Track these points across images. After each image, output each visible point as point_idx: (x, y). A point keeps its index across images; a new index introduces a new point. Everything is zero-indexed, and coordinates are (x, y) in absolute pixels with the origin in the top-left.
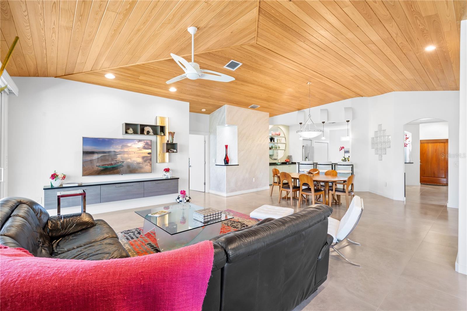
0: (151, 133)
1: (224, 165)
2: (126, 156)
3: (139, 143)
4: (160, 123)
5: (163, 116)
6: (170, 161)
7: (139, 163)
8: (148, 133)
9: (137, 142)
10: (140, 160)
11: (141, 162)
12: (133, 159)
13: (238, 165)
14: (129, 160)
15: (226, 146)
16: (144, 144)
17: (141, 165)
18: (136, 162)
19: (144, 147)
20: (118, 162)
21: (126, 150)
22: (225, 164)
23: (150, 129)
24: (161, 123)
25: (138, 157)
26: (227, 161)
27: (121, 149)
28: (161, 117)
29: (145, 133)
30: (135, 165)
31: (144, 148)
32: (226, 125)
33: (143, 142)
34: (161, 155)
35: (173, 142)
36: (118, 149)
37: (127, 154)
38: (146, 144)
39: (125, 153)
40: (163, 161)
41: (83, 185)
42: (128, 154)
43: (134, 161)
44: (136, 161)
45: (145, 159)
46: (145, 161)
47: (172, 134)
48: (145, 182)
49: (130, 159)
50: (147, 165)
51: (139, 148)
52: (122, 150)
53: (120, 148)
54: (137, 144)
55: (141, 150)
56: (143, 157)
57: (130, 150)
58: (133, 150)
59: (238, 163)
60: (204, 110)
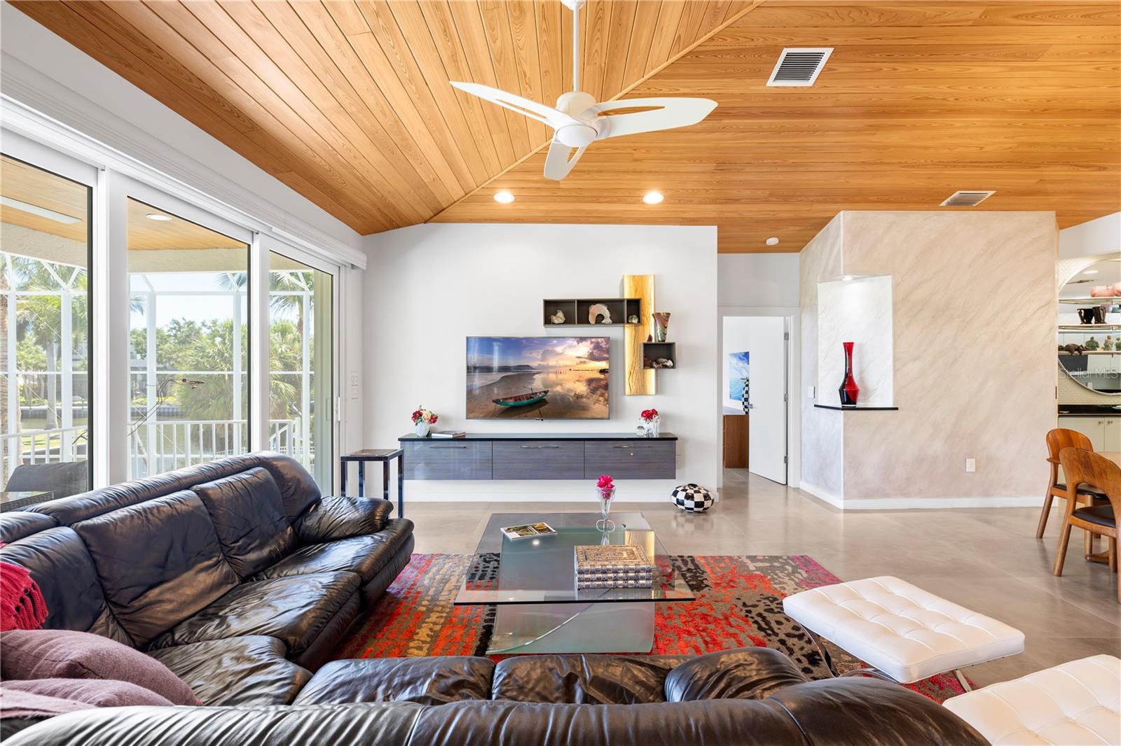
0: (607, 320)
1: (839, 405)
2: (552, 377)
3: (580, 344)
4: (633, 291)
5: (640, 274)
6: (658, 391)
7: (578, 397)
8: (599, 319)
9: (575, 343)
10: (582, 388)
11: (585, 394)
12: (569, 385)
13: (897, 409)
14: (558, 389)
15: (849, 347)
16: (592, 346)
17: (584, 400)
18: (573, 394)
19: (592, 353)
20: (536, 393)
21: (552, 362)
22: (843, 403)
23: (604, 310)
24: (636, 291)
25: (578, 381)
26: (849, 394)
27: (541, 361)
28: (634, 276)
29: (592, 319)
31: (592, 357)
32: (848, 278)
33: (589, 342)
34: (634, 375)
35: (664, 341)
36: (535, 359)
37: (553, 372)
38: (595, 348)
39: (551, 370)
40: (641, 391)
41: (467, 437)
42: (556, 373)
43: (569, 390)
44: (572, 391)
45: (593, 385)
46: (593, 391)
47: (663, 319)
48: (586, 442)
49: (561, 385)
50: (598, 401)
51: (579, 357)
52: (544, 364)
53: (540, 357)
54: (574, 346)
55: (585, 362)
56: (590, 381)
57: (561, 363)
58: (568, 363)
59: (894, 402)
60: (772, 241)
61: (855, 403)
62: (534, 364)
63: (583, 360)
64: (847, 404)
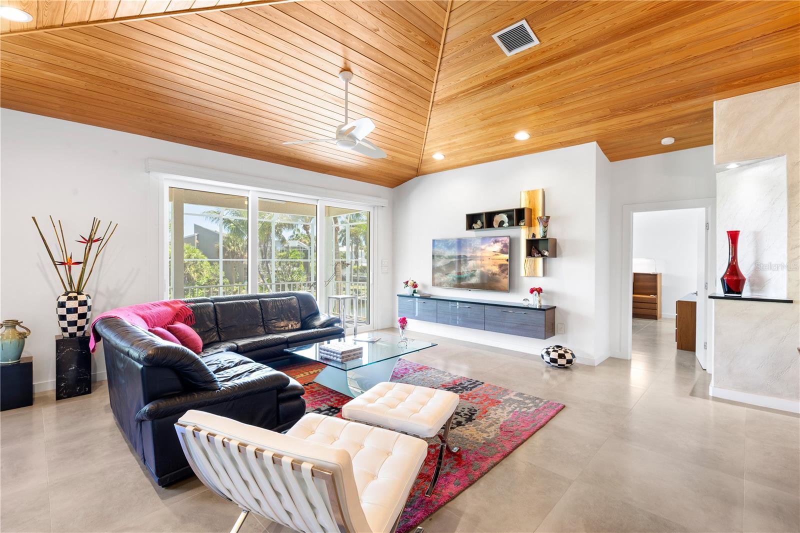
0: (506, 225)
2: (479, 262)
3: (494, 243)
4: (528, 202)
5: (533, 189)
6: (544, 274)
7: (494, 274)
8: (501, 224)
10: (496, 269)
11: (498, 273)
12: (489, 268)
13: (791, 302)
14: (482, 270)
15: (733, 236)
17: (497, 276)
18: (490, 273)
19: (502, 250)
20: (470, 271)
21: (479, 254)
23: (504, 217)
24: (530, 202)
25: (494, 265)
27: (473, 253)
28: (529, 191)
29: (495, 224)
30: (490, 276)
31: (502, 252)
34: (528, 263)
35: (545, 237)
36: (469, 252)
37: (480, 260)
39: (478, 259)
40: (533, 274)
41: (431, 297)
43: (489, 270)
44: (490, 271)
45: (503, 268)
46: (503, 271)
47: (546, 221)
48: (486, 306)
49: (484, 267)
50: (506, 277)
51: (494, 252)
52: (475, 255)
53: (471, 250)
54: (492, 245)
55: (497, 255)
56: (501, 266)
57: (484, 255)
58: (488, 255)
59: (788, 294)
60: (667, 141)
61: (740, 293)
62: (468, 255)
63: (497, 253)
64: (729, 293)
